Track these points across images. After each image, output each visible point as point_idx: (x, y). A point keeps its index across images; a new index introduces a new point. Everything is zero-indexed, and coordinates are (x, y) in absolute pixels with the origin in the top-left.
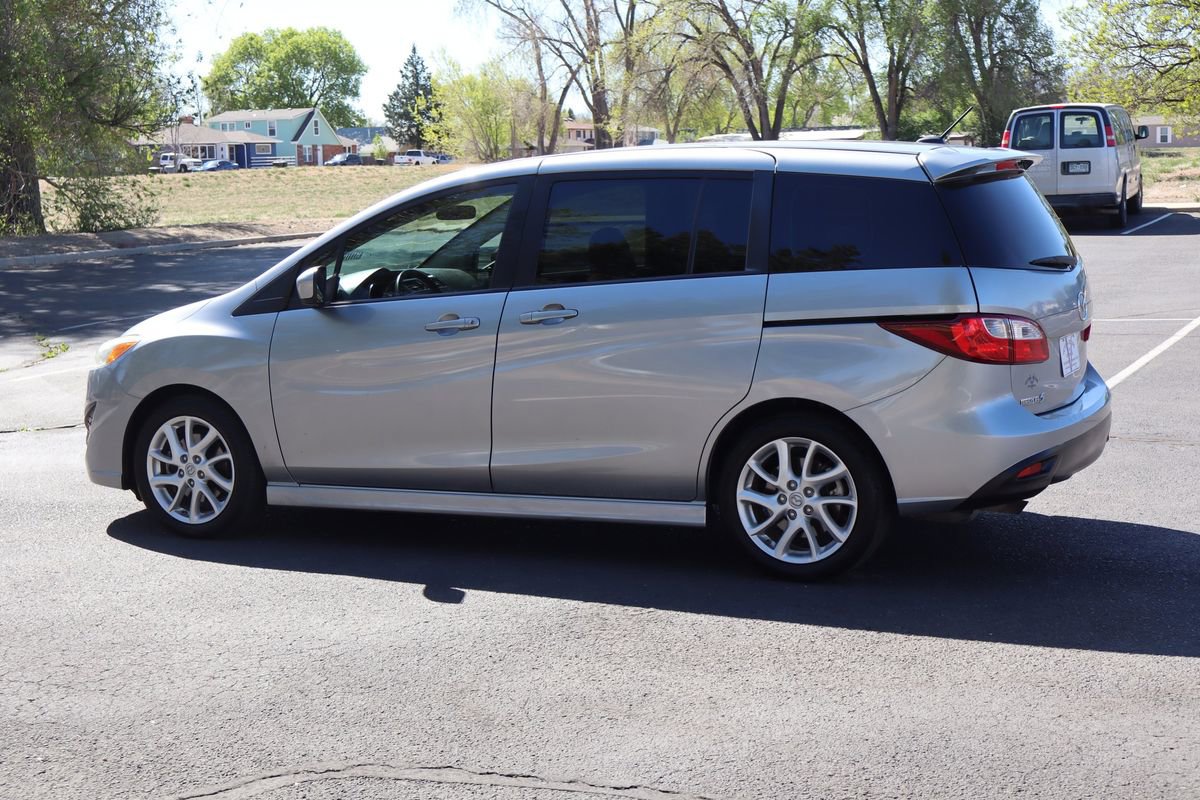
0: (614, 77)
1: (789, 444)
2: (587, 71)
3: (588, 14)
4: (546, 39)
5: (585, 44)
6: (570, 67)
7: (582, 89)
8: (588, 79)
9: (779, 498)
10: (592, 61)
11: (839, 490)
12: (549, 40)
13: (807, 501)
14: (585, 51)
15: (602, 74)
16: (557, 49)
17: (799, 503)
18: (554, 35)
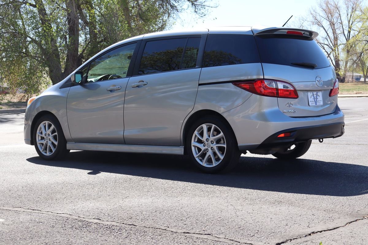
0: (342, 56)
1: (207, 126)
2: (333, 54)
3: (334, 35)
4: (319, 43)
5: (332, 44)
6: (327, 52)
7: (331, 60)
8: (334, 56)
9: (204, 144)
10: (335, 50)
11: (222, 142)
12: (320, 43)
13: (212, 145)
14: (333, 47)
15: (338, 54)
16: (323, 47)
17: (209, 146)
18: (322, 42)
